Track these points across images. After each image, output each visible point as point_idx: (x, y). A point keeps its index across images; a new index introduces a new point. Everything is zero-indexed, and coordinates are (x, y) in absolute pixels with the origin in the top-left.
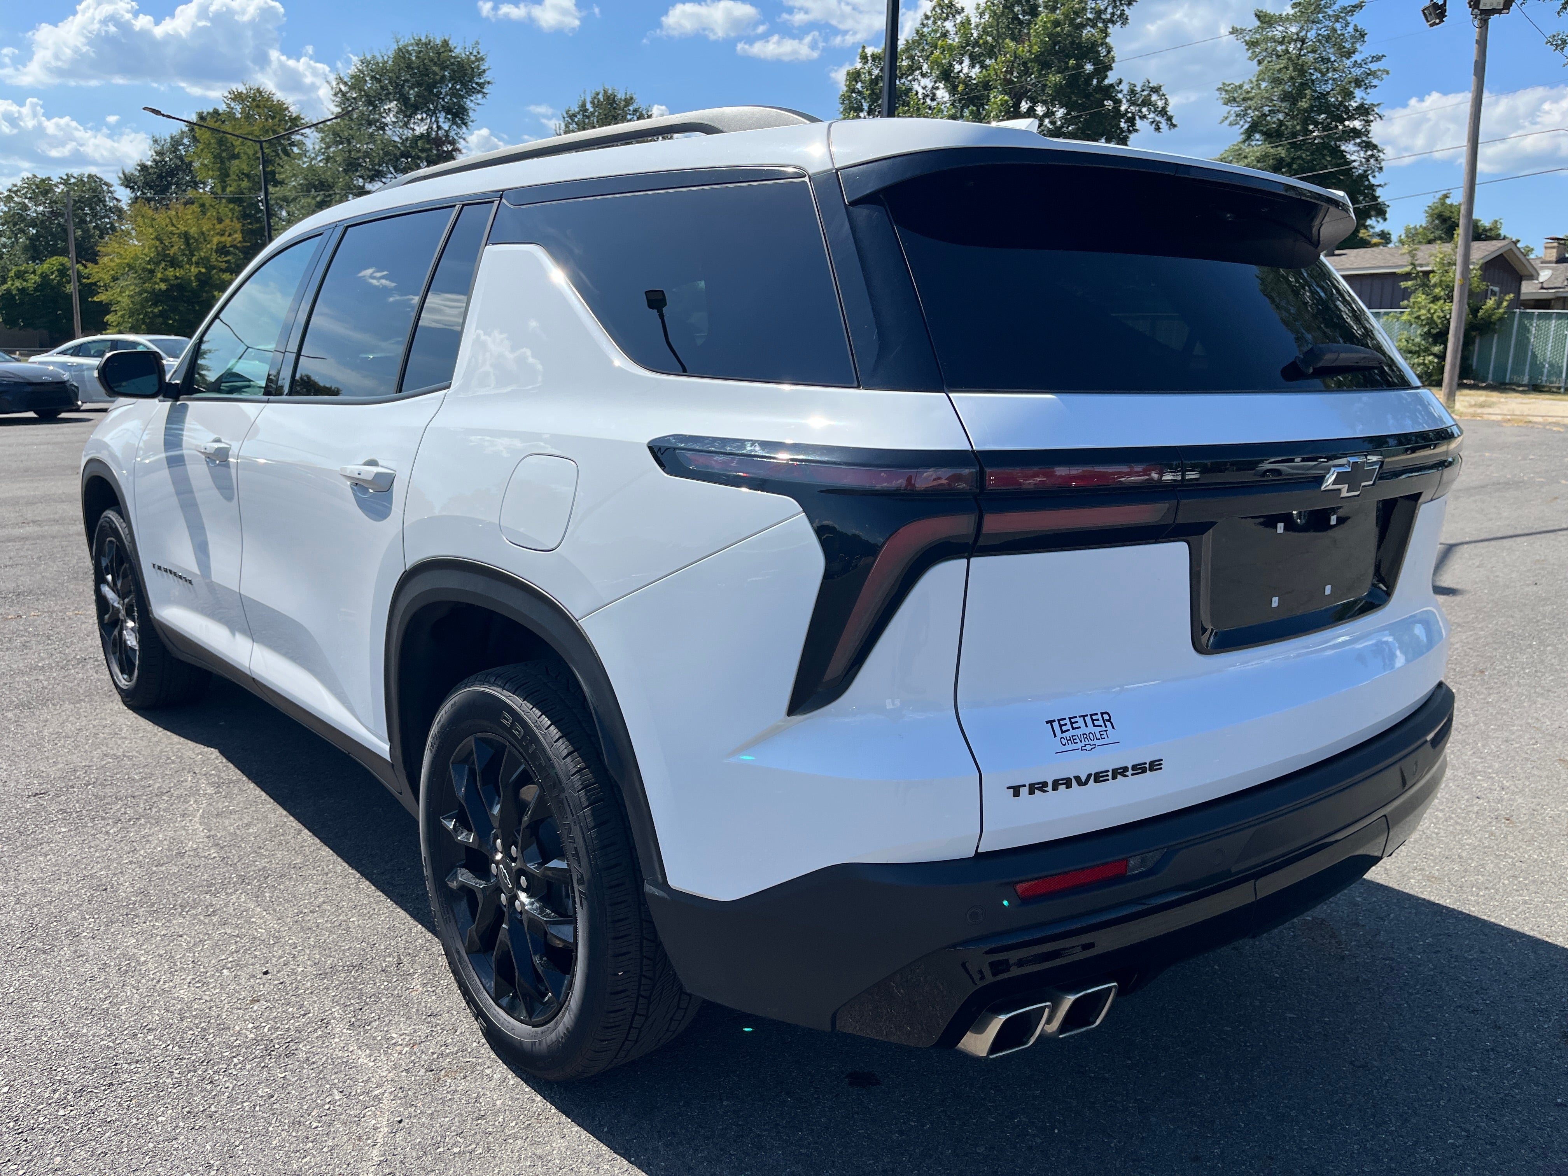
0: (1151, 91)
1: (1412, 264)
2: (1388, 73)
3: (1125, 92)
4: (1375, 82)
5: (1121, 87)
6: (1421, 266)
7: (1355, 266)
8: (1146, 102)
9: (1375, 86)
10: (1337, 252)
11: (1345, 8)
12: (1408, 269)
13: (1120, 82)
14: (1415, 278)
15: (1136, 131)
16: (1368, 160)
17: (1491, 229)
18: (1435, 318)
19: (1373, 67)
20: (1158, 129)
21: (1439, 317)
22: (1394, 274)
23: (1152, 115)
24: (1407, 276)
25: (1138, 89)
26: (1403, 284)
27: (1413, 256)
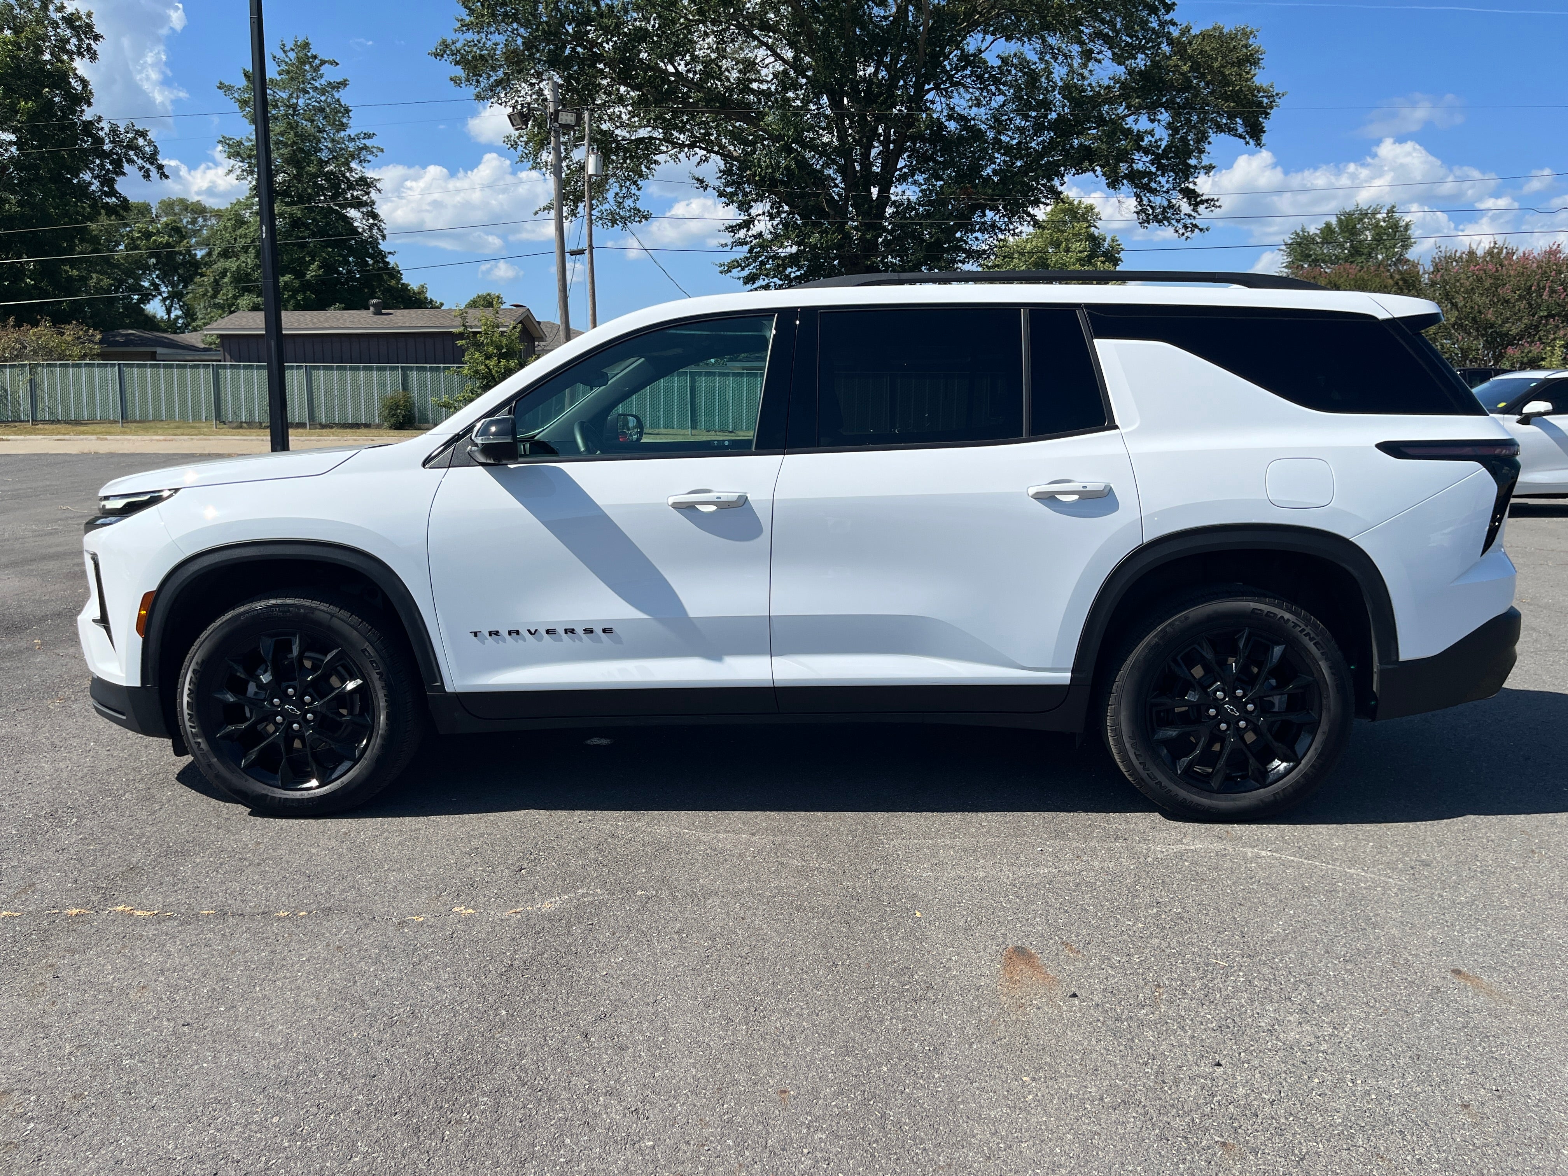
0: (136, 134)
1: (463, 325)
2: (382, 151)
3: (107, 130)
4: (369, 158)
5: (101, 124)
6: (471, 327)
7: (407, 324)
8: (132, 146)
9: (369, 161)
10: (384, 311)
11: (330, 83)
12: (461, 329)
13: (100, 119)
14: (468, 337)
15: (124, 174)
16: (371, 229)
17: (419, 293)
18: (494, 372)
19: (368, 142)
20: (147, 176)
21: (497, 372)
22: (451, 333)
23: (140, 161)
24: (461, 336)
25: (122, 130)
26: (460, 343)
27: (464, 318)
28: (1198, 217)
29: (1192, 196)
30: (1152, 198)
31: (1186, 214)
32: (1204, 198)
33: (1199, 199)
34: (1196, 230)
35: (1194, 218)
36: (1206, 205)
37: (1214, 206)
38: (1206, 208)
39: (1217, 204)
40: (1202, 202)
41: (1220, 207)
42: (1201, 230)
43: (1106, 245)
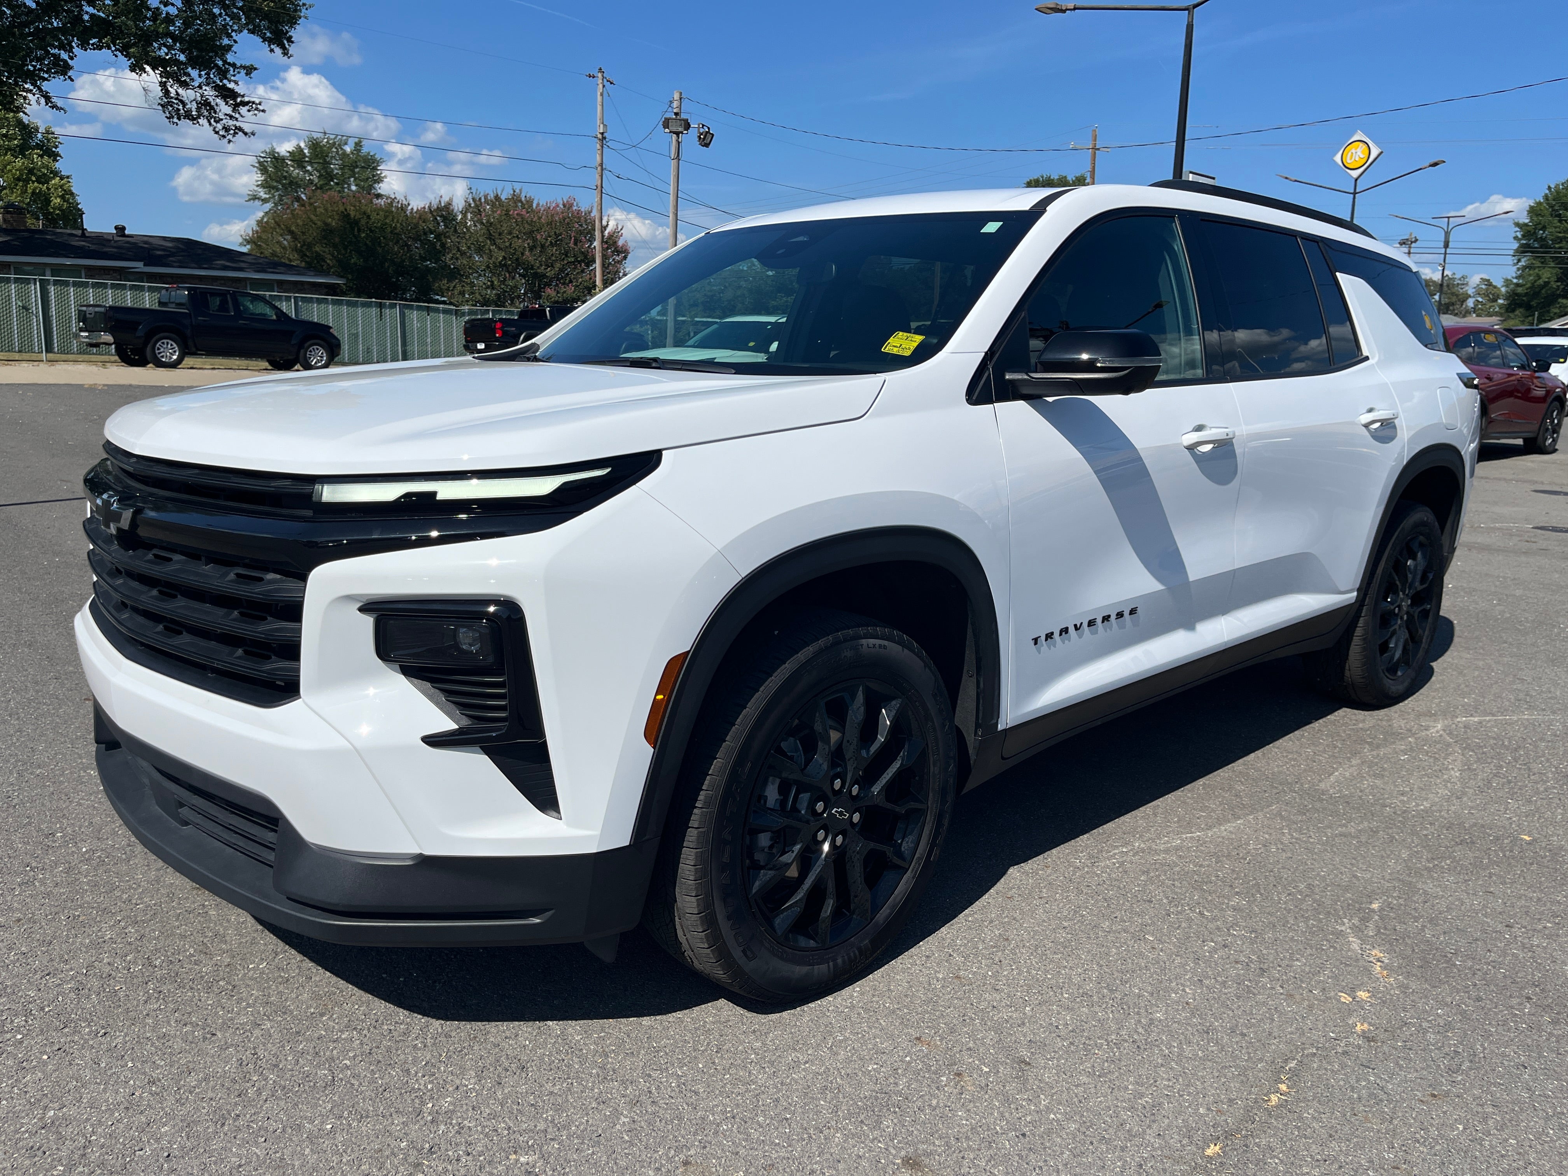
28: (240, 119)
29: (228, 94)
30: (180, 91)
31: (226, 114)
32: (246, 99)
33: (239, 100)
34: (240, 133)
35: (237, 119)
36: (247, 108)
37: (257, 109)
38: (249, 111)
39: (261, 107)
40: (244, 104)
41: (263, 111)
42: (246, 134)
43: (39, 135)
